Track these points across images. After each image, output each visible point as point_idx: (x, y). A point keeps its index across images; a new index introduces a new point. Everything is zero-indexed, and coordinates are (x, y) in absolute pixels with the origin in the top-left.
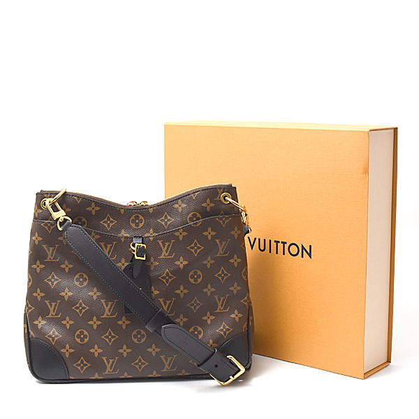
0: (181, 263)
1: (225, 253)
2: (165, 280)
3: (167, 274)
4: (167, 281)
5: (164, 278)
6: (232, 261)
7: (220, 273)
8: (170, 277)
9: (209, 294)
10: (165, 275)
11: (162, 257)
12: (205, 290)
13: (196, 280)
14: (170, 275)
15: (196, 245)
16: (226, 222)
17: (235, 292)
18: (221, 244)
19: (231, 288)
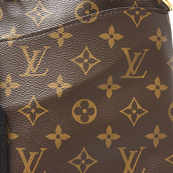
0: (60, 86)
1: (139, 73)
2: (28, 116)
3: (34, 105)
4: (33, 116)
5: (27, 111)
6: (151, 87)
7: (130, 107)
8: (38, 111)
9: (108, 143)
10: (28, 106)
11: (27, 74)
12: (101, 137)
13: (85, 118)
14: (38, 106)
15: (86, 55)
16: (142, 18)
17: (156, 143)
18: (132, 56)
19: (150, 136)
